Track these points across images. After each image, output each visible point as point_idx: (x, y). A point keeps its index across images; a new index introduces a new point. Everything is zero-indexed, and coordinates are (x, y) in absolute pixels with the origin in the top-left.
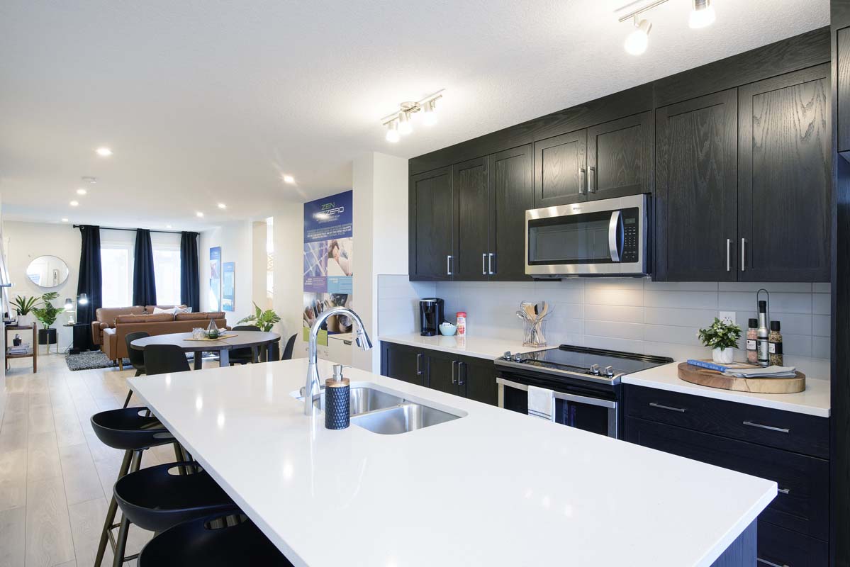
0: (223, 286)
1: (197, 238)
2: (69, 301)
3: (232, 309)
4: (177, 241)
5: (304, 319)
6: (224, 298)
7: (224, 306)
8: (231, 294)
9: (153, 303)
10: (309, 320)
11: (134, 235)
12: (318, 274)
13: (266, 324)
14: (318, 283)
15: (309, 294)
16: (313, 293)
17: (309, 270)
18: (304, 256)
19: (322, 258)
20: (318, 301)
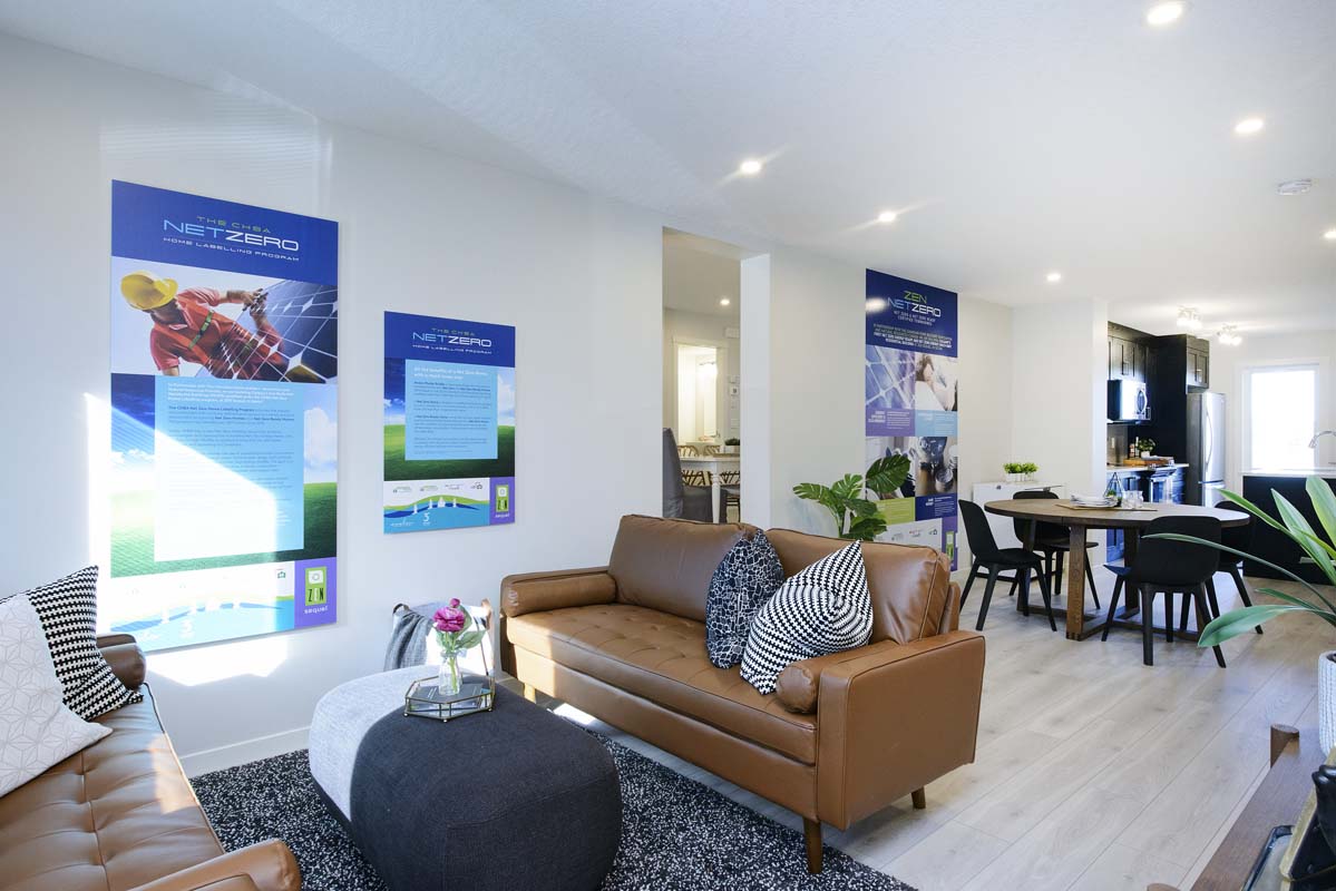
12: (897, 405)
14: (897, 420)
15: (877, 440)
16: (887, 438)
17: (877, 396)
18: (867, 368)
19: (904, 379)
20: (898, 450)
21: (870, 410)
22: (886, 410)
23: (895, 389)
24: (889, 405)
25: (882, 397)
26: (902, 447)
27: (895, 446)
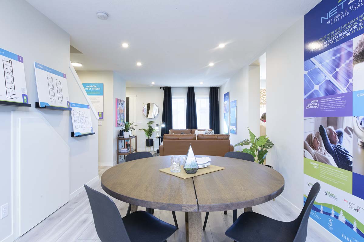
0: (230, 117)
1: (218, 91)
2: (157, 125)
3: (235, 133)
4: (208, 92)
5: (305, 148)
6: (231, 125)
7: (231, 130)
8: (234, 122)
9: (196, 127)
10: (313, 151)
11: (186, 90)
12: (331, 92)
13: (260, 149)
14: (332, 103)
15: (312, 120)
16: (320, 118)
17: (312, 91)
18: (305, 75)
19: (337, 70)
20: (332, 128)
21: (307, 101)
22: (319, 99)
23: (329, 82)
24: (322, 94)
25: (316, 91)
26: (336, 125)
27: (328, 124)
